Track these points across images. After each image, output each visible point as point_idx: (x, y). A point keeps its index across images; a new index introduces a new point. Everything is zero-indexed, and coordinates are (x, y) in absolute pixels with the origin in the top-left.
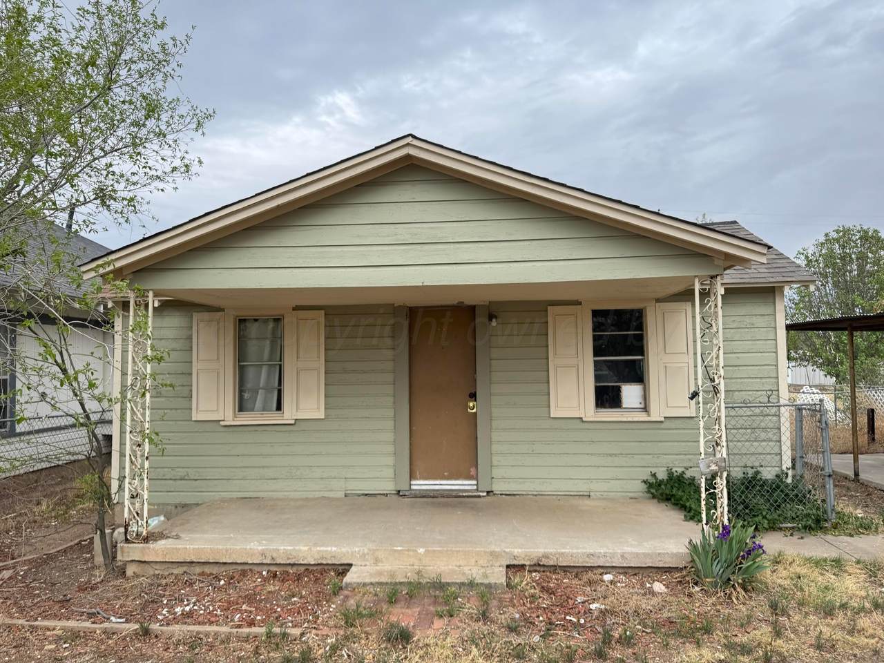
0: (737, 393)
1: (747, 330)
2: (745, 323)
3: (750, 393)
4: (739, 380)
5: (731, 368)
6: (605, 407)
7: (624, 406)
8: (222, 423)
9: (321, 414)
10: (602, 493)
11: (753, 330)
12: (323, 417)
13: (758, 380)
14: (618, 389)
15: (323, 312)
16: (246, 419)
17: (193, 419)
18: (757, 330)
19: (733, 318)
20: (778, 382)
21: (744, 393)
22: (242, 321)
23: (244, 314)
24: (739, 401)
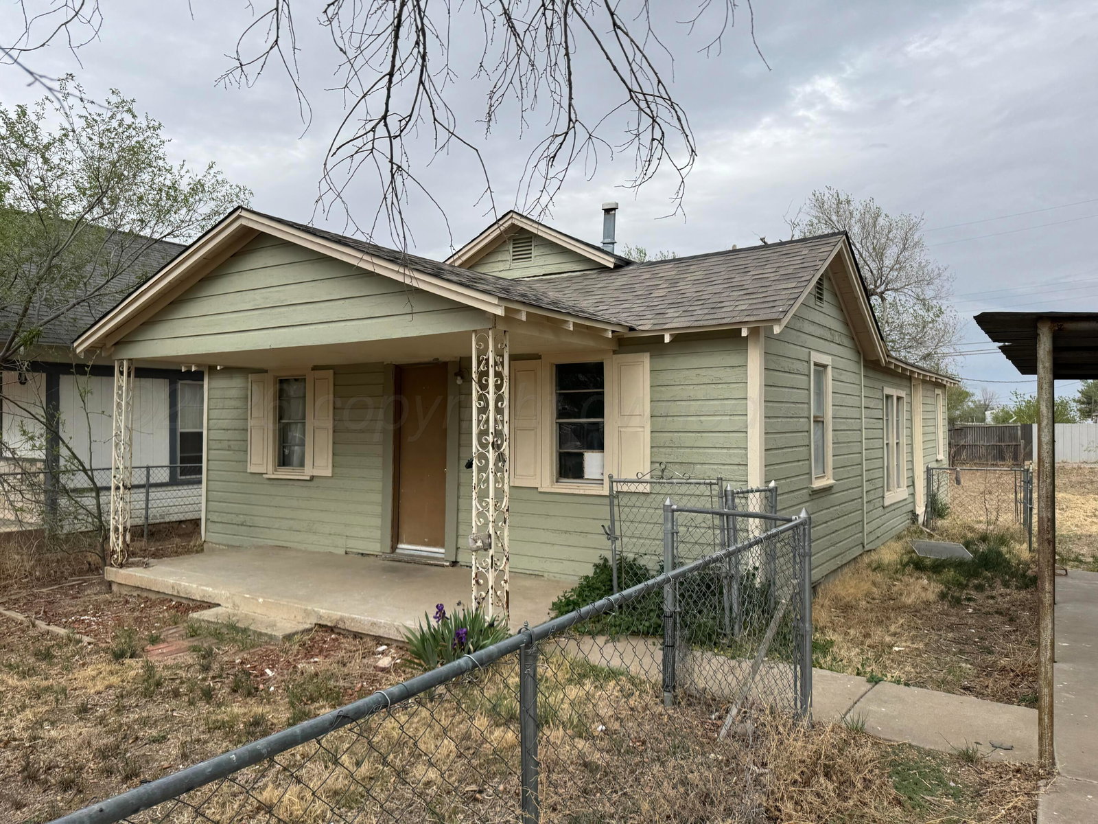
0: (699, 466)
1: (714, 386)
2: (712, 378)
3: (716, 467)
4: (701, 450)
5: (694, 435)
6: (568, 478)
7: (586, 477)
8: (265, 476)
9: (329, 473)
10: (556, 575)
11: (720, 386)
12: (330, 475)
13: (725, 451)
14: (582, 455)
15: (331, 371)
16: (284, 473)
17: (248, 471)
18: (725, 386)
19: (698, 371)
20: (746, 454)
21: (707, 466)
22: (281, 382)
23: (284, 374)
24: (701, 476)
